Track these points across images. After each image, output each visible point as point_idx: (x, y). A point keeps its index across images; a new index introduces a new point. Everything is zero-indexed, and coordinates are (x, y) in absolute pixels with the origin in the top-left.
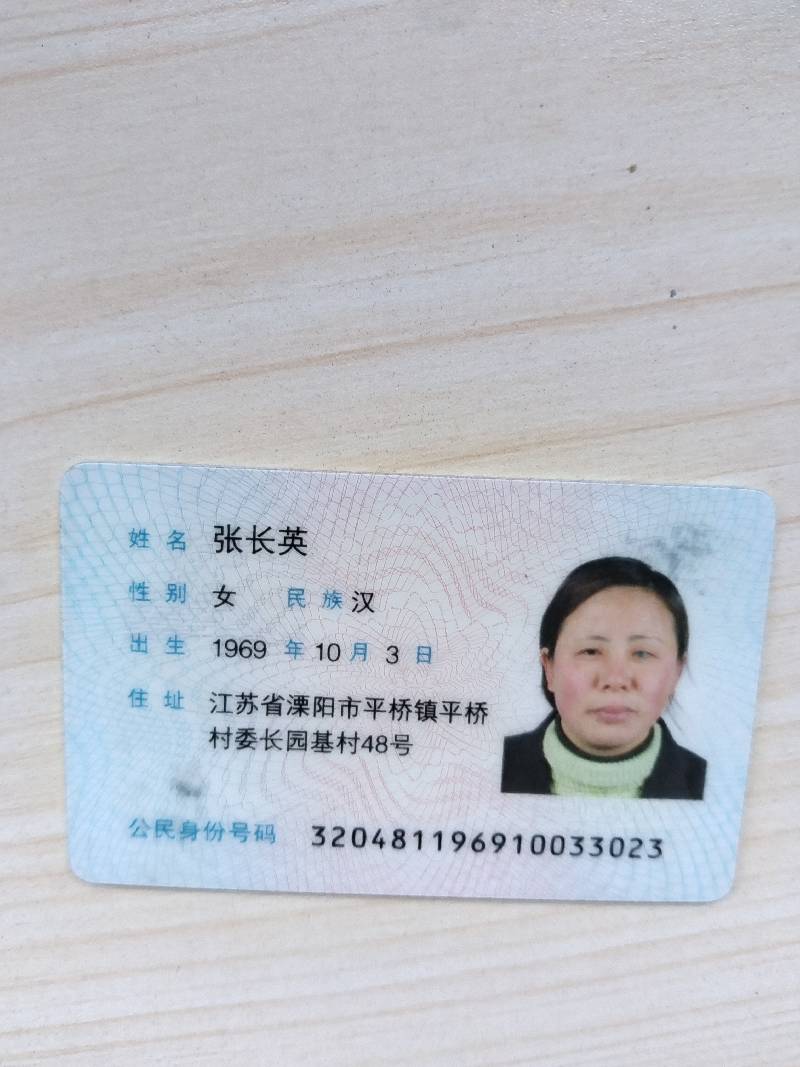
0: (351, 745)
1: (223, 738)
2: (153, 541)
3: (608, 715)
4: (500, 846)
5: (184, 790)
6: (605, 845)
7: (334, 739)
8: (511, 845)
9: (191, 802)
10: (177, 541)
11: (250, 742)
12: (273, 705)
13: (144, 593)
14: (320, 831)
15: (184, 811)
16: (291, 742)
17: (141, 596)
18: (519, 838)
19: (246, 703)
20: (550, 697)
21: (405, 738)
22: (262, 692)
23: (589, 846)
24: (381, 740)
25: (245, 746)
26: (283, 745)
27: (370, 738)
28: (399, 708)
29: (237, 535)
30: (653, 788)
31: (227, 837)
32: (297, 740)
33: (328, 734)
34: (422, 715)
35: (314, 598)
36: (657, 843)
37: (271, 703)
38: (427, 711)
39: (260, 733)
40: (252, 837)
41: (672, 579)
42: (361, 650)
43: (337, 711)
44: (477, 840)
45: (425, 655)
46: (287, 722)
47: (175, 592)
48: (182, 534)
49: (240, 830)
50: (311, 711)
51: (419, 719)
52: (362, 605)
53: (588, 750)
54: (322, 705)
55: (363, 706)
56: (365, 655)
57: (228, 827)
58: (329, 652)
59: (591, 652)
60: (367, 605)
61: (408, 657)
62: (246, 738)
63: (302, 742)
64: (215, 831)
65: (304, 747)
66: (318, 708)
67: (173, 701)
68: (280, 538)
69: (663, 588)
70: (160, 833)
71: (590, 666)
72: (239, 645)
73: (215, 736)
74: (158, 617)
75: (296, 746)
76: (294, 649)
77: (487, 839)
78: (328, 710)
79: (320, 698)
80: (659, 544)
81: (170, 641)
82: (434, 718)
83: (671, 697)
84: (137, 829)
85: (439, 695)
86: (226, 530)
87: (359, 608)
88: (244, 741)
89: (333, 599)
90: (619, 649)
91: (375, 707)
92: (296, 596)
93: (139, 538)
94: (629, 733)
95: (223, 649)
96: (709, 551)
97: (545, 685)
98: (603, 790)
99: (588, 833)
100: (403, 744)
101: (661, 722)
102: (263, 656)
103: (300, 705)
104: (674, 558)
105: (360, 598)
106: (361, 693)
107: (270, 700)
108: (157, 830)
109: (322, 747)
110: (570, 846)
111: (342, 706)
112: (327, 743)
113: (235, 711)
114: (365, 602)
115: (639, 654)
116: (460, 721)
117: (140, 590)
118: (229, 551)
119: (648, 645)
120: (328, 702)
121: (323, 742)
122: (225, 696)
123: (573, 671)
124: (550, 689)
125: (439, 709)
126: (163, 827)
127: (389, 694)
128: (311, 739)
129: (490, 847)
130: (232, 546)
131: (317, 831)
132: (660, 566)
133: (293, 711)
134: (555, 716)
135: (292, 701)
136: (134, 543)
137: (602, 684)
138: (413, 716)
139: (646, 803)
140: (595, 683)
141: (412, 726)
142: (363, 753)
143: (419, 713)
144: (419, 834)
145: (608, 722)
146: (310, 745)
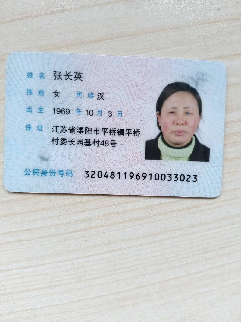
0: (97, 143)
1: (56, 141)
2: (34, 76)
3: (178, 133)
4: (145, 177)
5: (43, 159)
6: (179, 177)
7: (92, 142)
8: (148, 177)
9: (45, 163)
10: (42, 76)
11: (65, 142)
12: (72, 130)
13: (31, 93)
14: (87, 172)
15: (43, 166)
16: (78, 142)
17: (30, 94)
18: (151, 174)
19: (63, 129)
20: (160, 128)
21: (114, 141)
22: (68, 126)
23: (173, 177)
24: (107, 142)
25: (63, 144)
26: (75, 143)
27: (103, 141)
28: (112, 131)
29: (61, 74)
30: (193, 158)
31: (57, 175)
32: (80, 141)
33: (90, 140)
34: (120, 134)
35: (85, 95)
36: (195, 176)
37: (71, 129)
38: (121, 132)
39: (68, 140)
40: (65, 174)
41: (196, 89)
42: (100, 112)
43: (93, 132)
44: (137, 175)
45: (120, 114)
46: (76, 136)
47: (41, 93)
48: (43, 74)
49: (61, 172)
50: (84, 132)
51: (119, 135)
52: (100, 97)
53: (172, 145)
54: (88, 130)
55: (101, 131)
56: (101, 114)
57: (57, 172)
58: (90, 113)
59: (172, 113)
60: (102, 97)
61: (115, 114)
62: (63, 141)
63: (81, 143)
64: (53, 173)
65: (82, 144)
66: (86, 131)
67: (40, 128)
68: (74, 75)
69: (194, 92)
70: (34, 174)
71: (172, 117)
72: (61, 110)
73: (53, 140)
74: (35, 101)
75: (79, 144)
76: (79, 112)
77: (141, 175)
78: (90, 132)
79: (87, 128)
80: (192, 78)
81: (39, 108)
82: (123, 135)
83: (198, 127)
84: (27, 172)
85: (125, 127)
86: (57, 72)
87: (99, 98)
88: (63, 142)
89: (91, 95)
90: (181, 112)
91: (105, 131)
92: (79, 94)
93: (30, 75)
94: (185, 139)
95: (56, 111)
96: (207, 80)
97: (158, 123)
98: (177, 158)
99: (173, 173)
100: (113, 143)
101: (195, 135)
102: (69, 113)
103: (81, 130)
104: (196, 83)
105: (99, 95)
106: (100, 126)
107: (71, 128)
108: (34, 172)
109: (88, 144)
110: (167, 178)
111: (94, 131)
112: (89, 143)
113: (60, 132)
114: (101, 96)
115: (187, 113)
116: (131, 136)
117: (30, 92)
118: (58, 79)
119: (190, 110)
120: (90, 129)
121: (88, 143)
122: (57, 127)
123: (167, 119)
124: (160, 125)
125: (125, 132)
126: (36, 171)
127: (109, 127)
128: (84, 141)
129: (142, 178)
130: (59, 77)
131: (86, 172)
132: (193, 85)
133: (78, 132)
134: (161, 134)
135: (78, 129)
136: (28, 76)
137: (176, 123)
138: (117, 134)
139: (191, 163)
140: (174, 123)
141: (116, 137)
142: (101, 146)
143: (119, 133)
144: (119, 173)
145: (178, 136)
146: (84, 144)
